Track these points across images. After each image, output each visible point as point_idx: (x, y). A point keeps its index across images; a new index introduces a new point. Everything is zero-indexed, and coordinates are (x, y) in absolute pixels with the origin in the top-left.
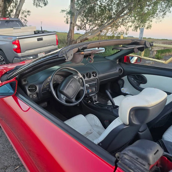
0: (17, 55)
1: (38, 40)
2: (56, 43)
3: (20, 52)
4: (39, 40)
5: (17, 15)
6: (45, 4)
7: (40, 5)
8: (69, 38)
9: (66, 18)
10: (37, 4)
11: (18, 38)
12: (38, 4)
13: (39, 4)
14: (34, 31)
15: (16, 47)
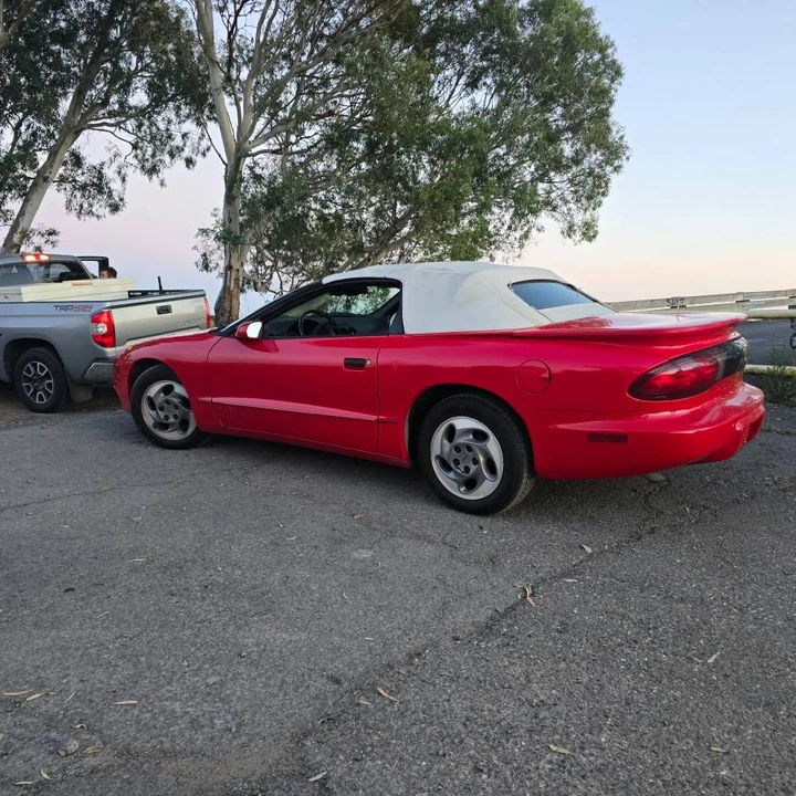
0: (104, 353)
1: (159, 313)
2: (204, 321)
3: (114, 345)
4: (161, 311)
5: (12, 247)
6: (115, 208)
7: (94, 210)
8: (222, 315)
9: (202, 251)
10: (81, 206)
11: (109, 304)
12: (85, 206)
13: (91, 206)
14: (129, 292)
15: (101, 329)
